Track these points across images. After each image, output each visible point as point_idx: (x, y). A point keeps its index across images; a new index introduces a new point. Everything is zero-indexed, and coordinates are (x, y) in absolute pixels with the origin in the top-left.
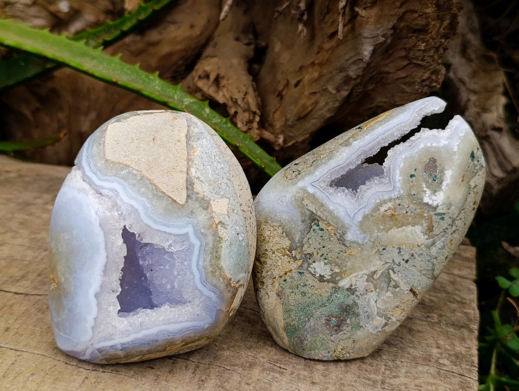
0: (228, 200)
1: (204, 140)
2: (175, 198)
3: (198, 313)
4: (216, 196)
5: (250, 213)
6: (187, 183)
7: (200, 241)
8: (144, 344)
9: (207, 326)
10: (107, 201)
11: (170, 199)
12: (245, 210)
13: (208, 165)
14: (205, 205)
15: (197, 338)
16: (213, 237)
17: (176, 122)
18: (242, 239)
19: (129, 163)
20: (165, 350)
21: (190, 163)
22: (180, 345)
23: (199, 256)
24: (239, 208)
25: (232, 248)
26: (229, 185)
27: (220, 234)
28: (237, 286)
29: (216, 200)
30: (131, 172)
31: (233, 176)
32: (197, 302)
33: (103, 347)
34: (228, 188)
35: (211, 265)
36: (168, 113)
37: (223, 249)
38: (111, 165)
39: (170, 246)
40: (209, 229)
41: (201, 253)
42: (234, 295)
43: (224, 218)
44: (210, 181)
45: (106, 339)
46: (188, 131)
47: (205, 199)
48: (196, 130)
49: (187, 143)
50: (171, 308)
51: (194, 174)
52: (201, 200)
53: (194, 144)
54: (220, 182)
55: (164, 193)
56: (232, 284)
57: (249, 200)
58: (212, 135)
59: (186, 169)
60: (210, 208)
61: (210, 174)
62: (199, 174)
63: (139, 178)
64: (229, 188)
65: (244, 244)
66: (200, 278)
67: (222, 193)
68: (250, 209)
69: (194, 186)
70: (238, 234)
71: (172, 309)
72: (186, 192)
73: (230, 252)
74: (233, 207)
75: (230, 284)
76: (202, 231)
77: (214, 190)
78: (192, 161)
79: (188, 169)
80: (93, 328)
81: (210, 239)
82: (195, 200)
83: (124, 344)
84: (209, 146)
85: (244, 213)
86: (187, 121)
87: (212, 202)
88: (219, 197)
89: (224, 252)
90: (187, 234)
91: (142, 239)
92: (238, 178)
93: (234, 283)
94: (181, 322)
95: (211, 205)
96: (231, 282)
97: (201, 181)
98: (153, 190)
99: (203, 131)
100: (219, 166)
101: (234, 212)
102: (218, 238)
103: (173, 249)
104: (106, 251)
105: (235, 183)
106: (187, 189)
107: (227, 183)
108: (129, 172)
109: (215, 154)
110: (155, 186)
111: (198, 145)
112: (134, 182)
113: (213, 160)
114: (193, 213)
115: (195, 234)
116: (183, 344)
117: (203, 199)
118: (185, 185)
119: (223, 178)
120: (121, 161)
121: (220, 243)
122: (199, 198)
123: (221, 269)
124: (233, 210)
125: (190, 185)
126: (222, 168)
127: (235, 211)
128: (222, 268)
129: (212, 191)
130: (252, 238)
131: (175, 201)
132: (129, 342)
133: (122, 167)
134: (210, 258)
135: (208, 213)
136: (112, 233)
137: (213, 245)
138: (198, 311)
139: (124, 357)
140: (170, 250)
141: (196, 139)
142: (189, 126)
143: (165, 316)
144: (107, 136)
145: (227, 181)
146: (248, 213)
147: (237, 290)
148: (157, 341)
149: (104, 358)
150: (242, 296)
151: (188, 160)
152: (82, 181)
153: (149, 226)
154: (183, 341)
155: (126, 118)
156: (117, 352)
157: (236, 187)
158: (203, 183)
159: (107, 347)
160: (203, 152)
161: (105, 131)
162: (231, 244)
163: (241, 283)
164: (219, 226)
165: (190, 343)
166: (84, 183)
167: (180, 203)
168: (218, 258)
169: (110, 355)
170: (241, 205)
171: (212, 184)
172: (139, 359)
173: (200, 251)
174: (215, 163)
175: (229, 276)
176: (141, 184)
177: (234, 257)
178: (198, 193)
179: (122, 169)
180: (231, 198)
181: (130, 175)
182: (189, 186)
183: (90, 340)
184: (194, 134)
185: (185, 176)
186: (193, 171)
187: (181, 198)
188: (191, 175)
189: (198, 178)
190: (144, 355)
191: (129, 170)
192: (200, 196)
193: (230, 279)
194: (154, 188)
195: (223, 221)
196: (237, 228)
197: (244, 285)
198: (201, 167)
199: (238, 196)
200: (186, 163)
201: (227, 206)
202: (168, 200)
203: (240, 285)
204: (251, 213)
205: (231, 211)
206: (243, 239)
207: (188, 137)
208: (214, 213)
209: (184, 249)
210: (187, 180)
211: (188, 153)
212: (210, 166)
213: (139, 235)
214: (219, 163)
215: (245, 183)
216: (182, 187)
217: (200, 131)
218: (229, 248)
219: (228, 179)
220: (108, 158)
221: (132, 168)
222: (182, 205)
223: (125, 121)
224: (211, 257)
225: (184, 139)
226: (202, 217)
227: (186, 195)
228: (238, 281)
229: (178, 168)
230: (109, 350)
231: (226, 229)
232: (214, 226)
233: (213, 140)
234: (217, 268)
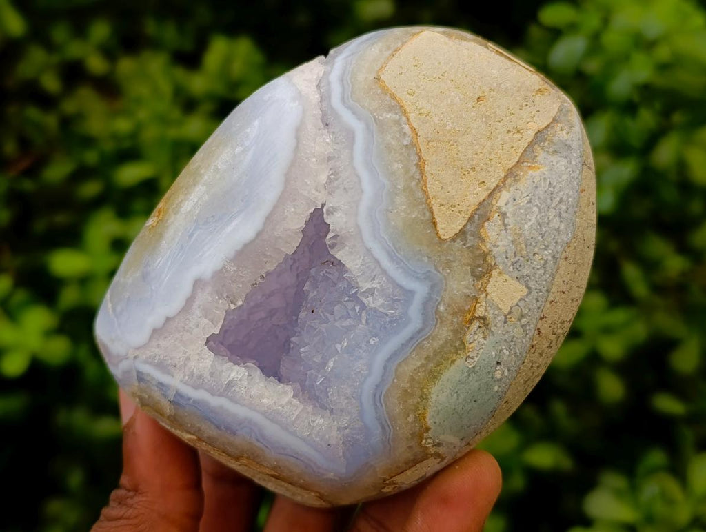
0: (526, 291)
1: (564, 162)
2: (438, 219)
3: (333, 442)
4: (511, 269)
5: (547, 344)
6: (477, 210)
7: (425, 322)
8: (212, 422)
9: (331, 475)
10: (328, 144)
11: (428, 214)
12: (543, 331)
13: (537, 206)
14: (482, 268)
15: (302, 481)
16: (451, 334)
17: (538, 98)
18: (499, 376)
19: (408, 108)
20: (237, 459)
21: (509, 181)
22: (266, 471)
23: (404, 346)
24: (534, 321)
25: (471, 378)
26: (548, 269)
27: (469, 338)
28: (432, 451)
29: (505, 276)
30: (401, 125)
31: (566, 258)
32: (344, 421)
33: (149, 375)
34: (541, 271)
35: (412, 379)
36: (537, 77)
37: (453, 367)
38: (379, 91)
39: (370, 292)
40: (455, 314)
41: (410, 345)
42: (415, 462)
43: (496, 316)
44: (521, 236)
45: (161, 366)
46: (547, 127)
47: (488, 258)
48: (563, 136)
49: (531, 144)
50: (294, 396)
51: (501, 203)
52: (480, 255)
53: (541, 156)
54: (536, 250)
55: (428, 198)
56: (424, 441)
57: (563, 322)
58: (584, 164)
59: (494, 185)
60: (485, 279)
61: (530, 224)
62: (510, 210)
63: (405, 143)
64: (544, 274)
65: (496, 388)
66: (377, 386)
67: (525, 272)
68: (553, 338)
69: (486, 224)
70: (498, 363)
71: (295, 401)
72: (464, 223)
73: (461, 383)
74: (526, 311)
75: (422, 438)
76: (442, 308)
77: (515, 256)
78: (515, 181)
79: (498, 188)
80: (155, 331)
81: (445, 333)
82: (470, 247)
83: (182, 396)
84: (565, 177)
85: (536, 336)
86: (560, 110)
87: (495, 273)
88: (516, 274)
89: (452, 373)
90: (411, 293)
91: (333, 246)
92: (572, 268)
93: (429, 441)
94: (294, 434)
95: (490, 277)
96: (425, 435)
97: (505, 225)
98: (412, 178)
99: (574, 145)
100: (555, 223)
101: (519, 320)
102: (458, 344)
103: (369, 301)
104: (265, 224)
105: (561, 271)
106: (471, 219)
107: (546, 261)
108: (397, 123)
109: (565, 198)
110: (422, 174)
111: (547, 162)
112: (393, 143)
113: (553, 206)
114: (450, 268)
115: (425, 304)
116: (273, 473)
117: (484, 256)
118: (472, 208)
119: (546, 248)
120: (398, 96)
121: (457, 353)
122: (479, 248)
123: (424, 397)
124: (522, 316)
125: (481, 214)
126: (558, 230)
127: (524, 321)
128: (427, 399)
129: (511, 254)
130: (519, 392)
131: (435, 224)
132: (189, 399)
133: (393, 106)
134: (419, 364)
135: (473, 285)
136: (294, 200)
137: (442, 347)
138: (334, 437)
139: (168, 417)
140: (365, 300)
141: (551, 150)
142: (555, 120)
143: (275, 403)
144: (409, 44)
145: (550, 258)
146: (545, 342)
147: (426, 457)
148: (234, 433)
149: (139, 393)
150: (427, 476)
151: (510, 173)
152: (315, 84)
153: (359, 232)
154: (274, 468)
155: (462, 38)
156: (162, 400)
157: (558, 281)
158: (506, 229)
159: (153, 378)
160: (545, 179)
161: (414, 35)
162: (473, 370)
163: (441, 450)
164: (476, 324)
165: (285, 482)
166: (316, 89)
167: (441, 232)
168: (434, 376)
169: (149, 397)
170: (542, 319)
171: (520, 244)
172: (189, 440)
173: (411, 338)
174: (552, 213)
175: (429, 422)
176: (402, 154)
177: (462, 396)
178: (483, 240)
179: (391, 109)
180: (534, 293)
181: (395, 128)
182: (476, 217)
183: (138, 348)
184: (555, 139)
185: (484, 195)
186: (504, 197)
187: (448, 228)
188: (494, 202)
189: (503, 215)
190: (199, 439)
191: (400, 119)
192: (483, 247)
193: (427, 430)
194: (417, 176)
195: (491, 321)
196: (506, 352)
197: (443, 459)
198: (523, 202)
199: (551, 298)
200: (503, 175)
201: (516, 301)
202: (424, 214)
203: (437, 455)
204: (550, 347)
205: (517, 314)
206: (501, 379)
207: (540, 135)
208: (483, 296)
209: (387, 315)
210: (480, 204)
211: (518, 162)
212: (540, 212)
213: (336, 236)
214: (560, 217)
215: (578, 287)
216: (464, 209)
217: (568, 143)
218: (466, 374)
219: (553, 257)
220: (382, 76)
221: (408, 119)
222: (440, 238)
223: (457, 40)
224: (422, 366)
225: (531, 135)
226: (459, 284)
227: (460, 227)
228: (439, 445)
229: (483, 173)
230: (153, 388)
231: (485, 338)
232: (469, 316)
233: (581, 172)
234: (418, 392)
